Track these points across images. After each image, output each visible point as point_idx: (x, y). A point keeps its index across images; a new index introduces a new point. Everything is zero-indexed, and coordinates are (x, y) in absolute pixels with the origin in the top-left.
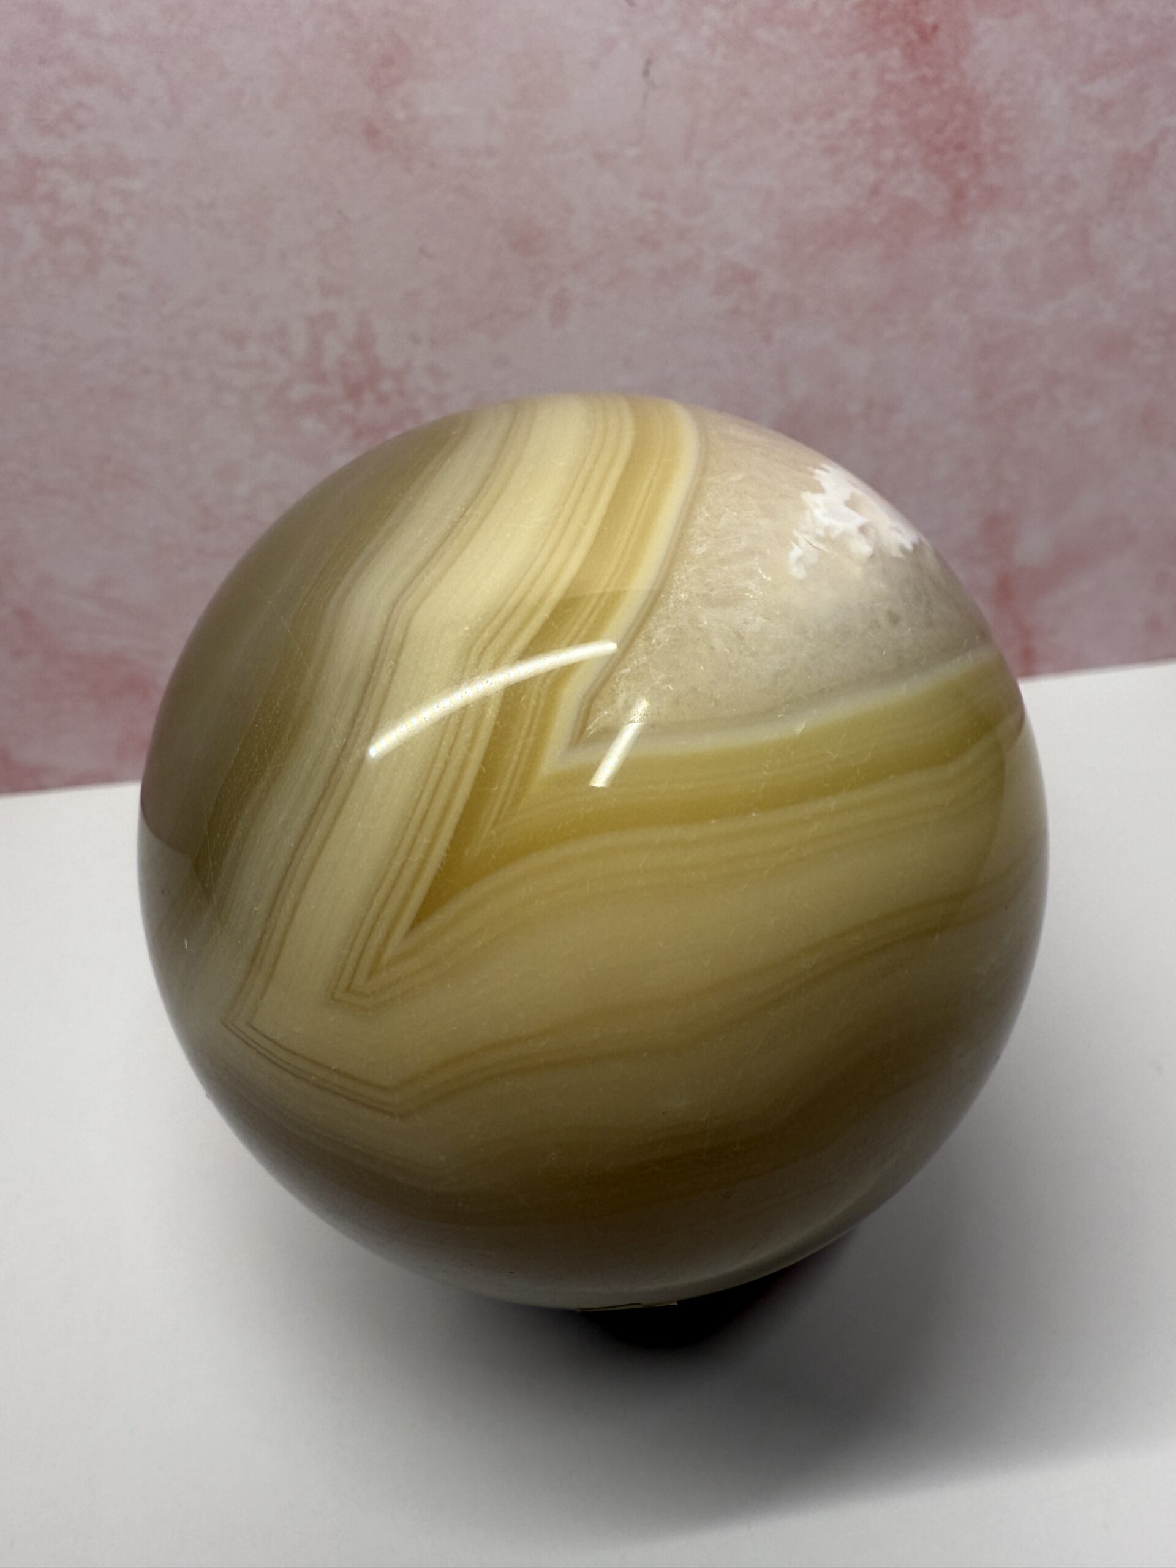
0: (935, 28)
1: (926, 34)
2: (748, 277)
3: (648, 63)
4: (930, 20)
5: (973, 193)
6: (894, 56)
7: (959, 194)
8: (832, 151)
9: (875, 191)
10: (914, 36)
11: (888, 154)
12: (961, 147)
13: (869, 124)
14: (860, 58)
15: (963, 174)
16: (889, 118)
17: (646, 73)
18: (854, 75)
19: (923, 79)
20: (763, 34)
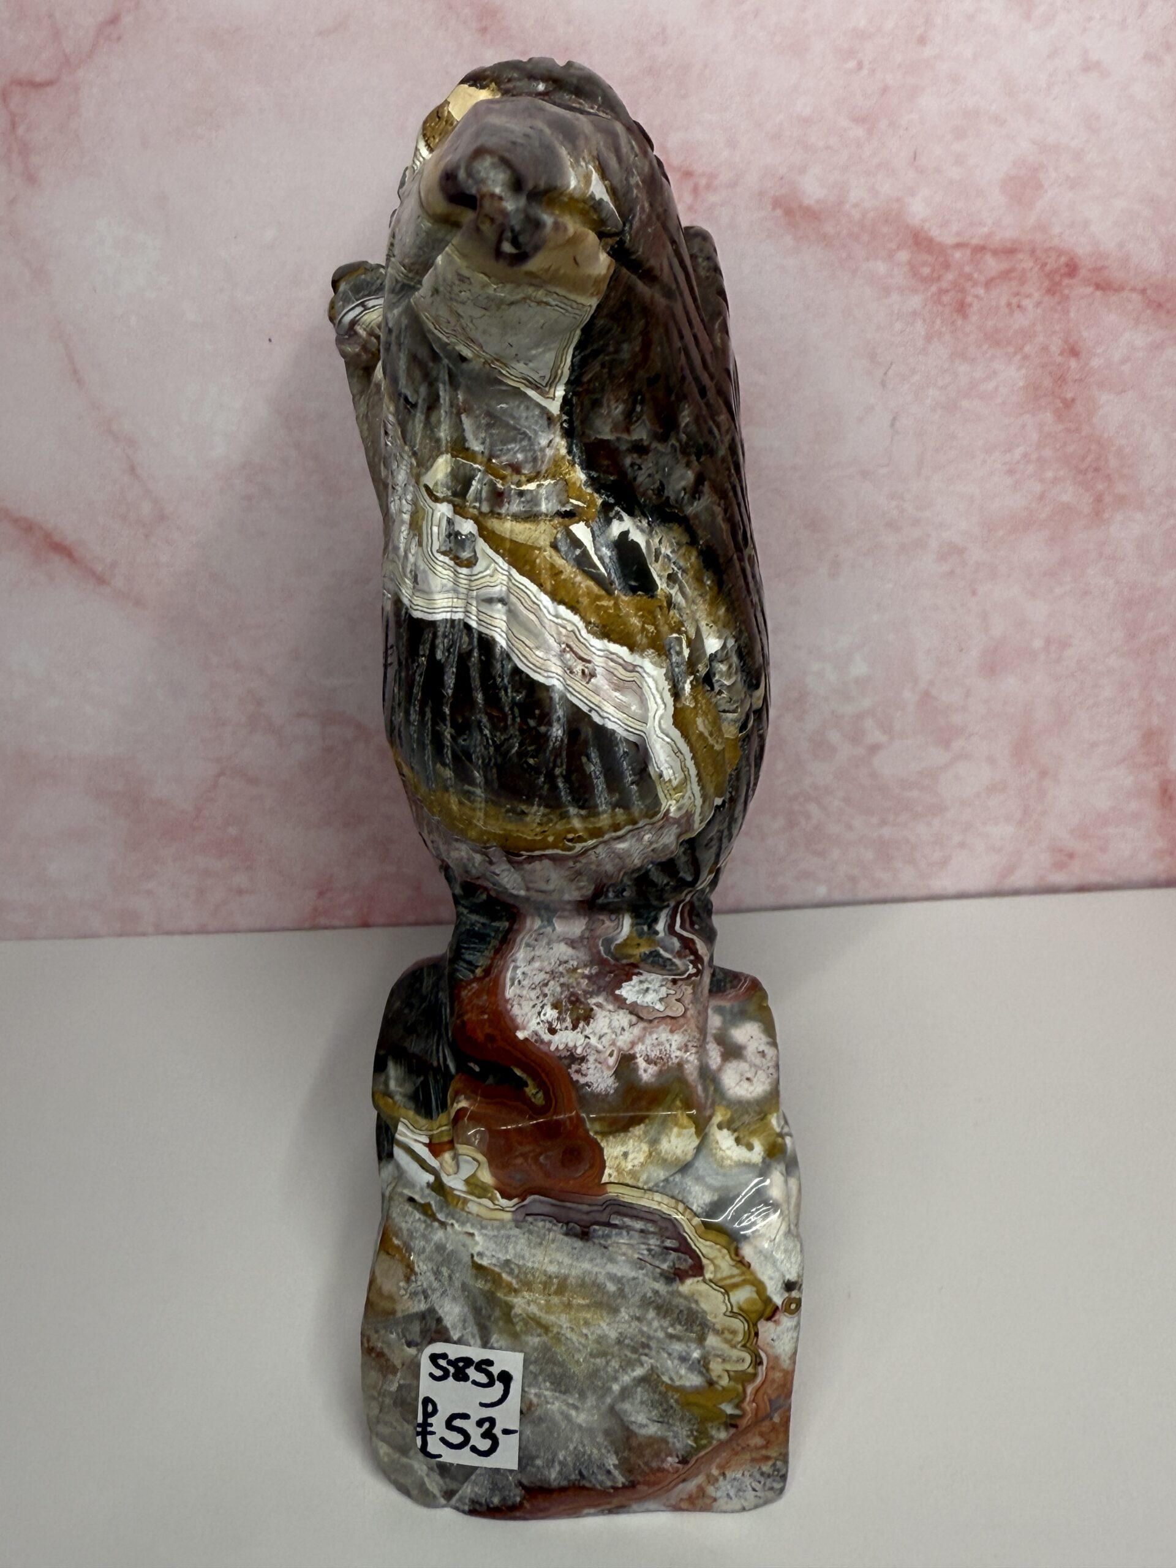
0: (1073, 400)
1: (1068, 404)
2: (960, 551)
3: (894, 419)
4: (1069, 396)
5: (1108, 499)
6: (1048, 416)
7: (1099, 499)
8: (1011, 472)
9: (1042, 497)
10: (1061, 405)
11: (1049, 474)
12: (1096, 470)
13: (1034, 456)
14: (1027, 416)
15: (1100, 486)
16: (1047, 453)
17: (892, 425)
18: (1024, 426)
19: (1068, 430)
20: (965, 404)
